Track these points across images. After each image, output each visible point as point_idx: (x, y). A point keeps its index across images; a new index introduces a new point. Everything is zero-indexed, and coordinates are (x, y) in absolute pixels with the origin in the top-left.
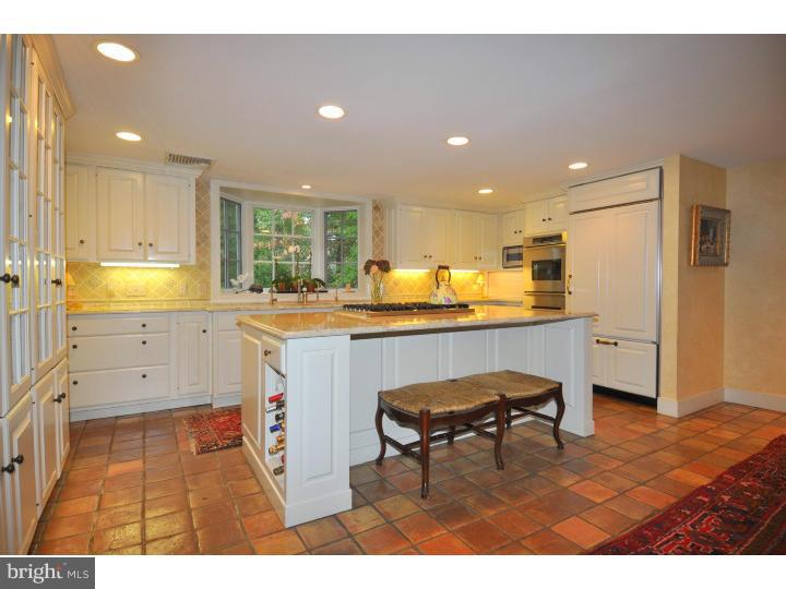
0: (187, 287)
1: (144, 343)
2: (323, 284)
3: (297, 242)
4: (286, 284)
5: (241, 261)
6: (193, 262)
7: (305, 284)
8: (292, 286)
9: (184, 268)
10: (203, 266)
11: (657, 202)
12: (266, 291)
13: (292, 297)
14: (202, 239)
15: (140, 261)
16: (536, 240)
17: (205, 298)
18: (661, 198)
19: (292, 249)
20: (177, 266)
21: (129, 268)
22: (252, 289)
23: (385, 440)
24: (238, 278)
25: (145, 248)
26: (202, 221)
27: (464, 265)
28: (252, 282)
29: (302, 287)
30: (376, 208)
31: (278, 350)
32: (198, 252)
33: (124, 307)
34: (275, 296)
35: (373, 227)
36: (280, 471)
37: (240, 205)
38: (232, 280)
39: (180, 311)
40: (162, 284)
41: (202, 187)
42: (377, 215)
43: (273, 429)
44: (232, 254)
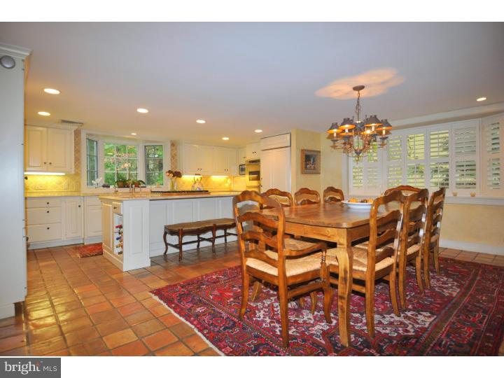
0: (68, 185)
1: (48, 212)
2: (144, 183)
3: (129, 161)
4: (123, 183)
5: (97, 171)
6: (73, 172)
7: (134, 183)
8: (127, 184)
9: (67, 175)
10: (77, 174)
11: (289, 148)
12: (112, 187)
13: (127, 190)
14: (77, 160)
15: (45, 172)
16: (250, 162)
17: (78, 191)
18: (291, 146)
19: (126, 165)
20: (64, 174)
21: (38, 175)
22: (104, 186)
23: (167, 244)
24: (96, 180)
25: (48, 166)
26: (77, 151)
27: (218, 173)
28: (103, 183)
29: (132, 185)
30: (173, 145)
31: (119, 207)
32: (75, 167)
33: (35, 195)
34: (117, 189)
35: (171, 154)
36: (121, 253)
37: (97, 142)
38: (93, 181)
39: (65, 196)
40: (54, 183)
41: (77, 133)
42: (173, 148)
43: (118, 239)
44: (93, 168)
